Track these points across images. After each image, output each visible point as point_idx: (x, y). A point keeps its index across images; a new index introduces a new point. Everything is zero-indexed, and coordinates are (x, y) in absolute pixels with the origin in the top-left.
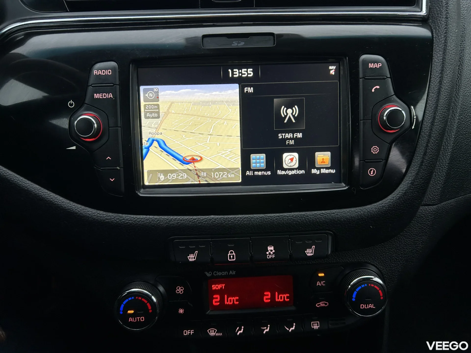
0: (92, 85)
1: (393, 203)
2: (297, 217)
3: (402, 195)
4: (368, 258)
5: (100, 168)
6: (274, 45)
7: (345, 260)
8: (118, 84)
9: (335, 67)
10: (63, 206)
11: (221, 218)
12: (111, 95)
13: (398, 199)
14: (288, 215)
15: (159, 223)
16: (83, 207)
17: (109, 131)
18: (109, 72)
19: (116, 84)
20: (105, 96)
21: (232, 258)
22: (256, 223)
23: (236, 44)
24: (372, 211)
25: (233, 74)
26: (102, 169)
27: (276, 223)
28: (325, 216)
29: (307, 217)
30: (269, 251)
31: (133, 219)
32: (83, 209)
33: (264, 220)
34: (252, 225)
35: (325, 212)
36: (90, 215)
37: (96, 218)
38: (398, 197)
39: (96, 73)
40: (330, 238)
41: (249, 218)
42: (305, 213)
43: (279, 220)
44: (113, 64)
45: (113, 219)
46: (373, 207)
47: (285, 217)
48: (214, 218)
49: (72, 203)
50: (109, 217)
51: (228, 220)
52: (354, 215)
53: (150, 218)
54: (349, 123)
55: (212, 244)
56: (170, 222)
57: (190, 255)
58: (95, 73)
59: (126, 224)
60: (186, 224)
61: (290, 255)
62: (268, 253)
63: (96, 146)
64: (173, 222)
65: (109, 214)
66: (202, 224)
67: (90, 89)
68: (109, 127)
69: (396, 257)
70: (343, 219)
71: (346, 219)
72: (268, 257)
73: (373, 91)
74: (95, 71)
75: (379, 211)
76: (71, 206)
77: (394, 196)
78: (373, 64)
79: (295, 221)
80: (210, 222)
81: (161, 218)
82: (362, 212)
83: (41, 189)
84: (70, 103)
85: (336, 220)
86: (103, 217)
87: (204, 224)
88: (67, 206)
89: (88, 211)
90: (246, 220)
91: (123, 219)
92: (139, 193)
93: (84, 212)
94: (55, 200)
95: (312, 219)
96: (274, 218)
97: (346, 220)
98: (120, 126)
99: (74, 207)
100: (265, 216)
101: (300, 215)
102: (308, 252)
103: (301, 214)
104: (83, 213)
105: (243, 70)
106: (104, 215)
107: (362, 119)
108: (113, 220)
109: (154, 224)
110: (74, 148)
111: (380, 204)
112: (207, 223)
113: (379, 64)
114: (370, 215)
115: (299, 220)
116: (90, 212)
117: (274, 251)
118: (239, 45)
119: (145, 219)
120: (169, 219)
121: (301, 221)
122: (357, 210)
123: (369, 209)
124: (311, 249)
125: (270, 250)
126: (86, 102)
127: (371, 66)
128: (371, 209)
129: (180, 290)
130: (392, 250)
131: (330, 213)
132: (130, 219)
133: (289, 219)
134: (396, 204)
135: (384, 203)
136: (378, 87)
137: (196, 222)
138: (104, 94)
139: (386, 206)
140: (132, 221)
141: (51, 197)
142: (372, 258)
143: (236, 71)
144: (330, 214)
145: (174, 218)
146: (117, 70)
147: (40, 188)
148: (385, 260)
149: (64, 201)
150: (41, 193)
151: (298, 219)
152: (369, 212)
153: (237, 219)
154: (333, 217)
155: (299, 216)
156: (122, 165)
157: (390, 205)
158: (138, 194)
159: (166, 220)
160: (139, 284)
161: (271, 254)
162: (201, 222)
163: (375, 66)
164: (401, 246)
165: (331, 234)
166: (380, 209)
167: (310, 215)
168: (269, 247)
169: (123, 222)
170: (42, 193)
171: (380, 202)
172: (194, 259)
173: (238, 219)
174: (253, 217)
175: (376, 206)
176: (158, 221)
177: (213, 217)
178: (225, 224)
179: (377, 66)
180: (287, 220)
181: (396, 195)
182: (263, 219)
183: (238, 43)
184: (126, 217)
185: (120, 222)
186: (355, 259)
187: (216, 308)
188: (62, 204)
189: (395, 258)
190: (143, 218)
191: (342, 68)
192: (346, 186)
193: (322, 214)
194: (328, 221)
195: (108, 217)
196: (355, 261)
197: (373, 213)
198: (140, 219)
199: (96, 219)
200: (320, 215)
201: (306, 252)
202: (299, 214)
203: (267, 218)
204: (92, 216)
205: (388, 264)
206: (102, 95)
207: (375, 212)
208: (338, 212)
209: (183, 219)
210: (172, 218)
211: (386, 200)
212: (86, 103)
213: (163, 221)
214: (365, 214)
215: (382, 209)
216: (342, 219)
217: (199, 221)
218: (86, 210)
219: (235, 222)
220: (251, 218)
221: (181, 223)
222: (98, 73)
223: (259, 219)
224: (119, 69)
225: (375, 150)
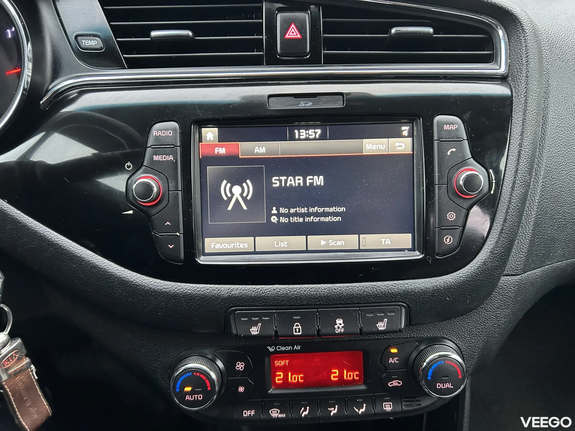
0: (152, 147)
1: (471, 273)
2: (368, 288)
3: (481, 264)
4: (445, 333)
5: (158, 234)
6: (343, 105)
7: (420, 335)
8: (179, 145)
9: (408, 127)
10: (117, 274)
11: (286, 288)
12: (171, 158)
13: (477, 269)
14: (358, 286)
15: (220, 292)
16: (139, 275)
17: (169, 195)
18: (169, 133)
19: (177, 145)
20: (165, 158)
21: (297, 332)
22: (324, 293)
23: (304, 105)
24: (449, 282)
25: (299, 135)
26: (160, 235)
27: (345, 294)
28: (398, 287)
29: (379, 288)
30: (337, 325)
31: (192, 288)
32: (138, 278)
33: (333, 291)
34: (319, 295)
35: (397, 282)
36: (146, 284)
37: (153, 286)
38: (476, 267)
39: (155, 133)
40: (403, 310)
41: (317, 288)
42: (376, 283)
43: (349, 291)
44: (174, 124)
45: (171, 288)
46: (450, 277)
47: (355, 287)
49: (126, 270)
50: (167, 286)
51: (294, 290)
52: (429, 286)
53: (210, 288)
54: (423, 187)
55: (277, 316)
56: (232, 292)
57: (253, 327)
58: (154, 134)
59: (184, 293)
60: (249, 294)
61: (360, 330)
62: (337, 327)
63: (153, 211)
64: (235, 292)
65: (167, 283)
66: (266, 294)
67: (149, 150)
68: (169, 191)
69: (476, 331)
70: (417, 289)
71: (420, 290)
72: (337, 331)
73: (449, 153)
75: (456, 282)
76: (126, 275)
77: (472, 265)
78: (448, 125)
79: (366, 292)
80: (274, 292)
81: (222, 287)
82: (438, 283)
83: (94, 256)
84: (128, 164)
85: (410, 291)
86: (160, 286)
87: (268, 294)
88: (122, 274)
89: (144, 280)
90: (313, 290)
91: (182, 289)
92: (199, 260)
93: (140, 280)
94: (109, 267)
95: (384, 290)
96: (343, 288)
97: (420, 291)
98: (181, 190)
99: (129, 275)
100: (333, 286)
101: (371, 286)
102: (380, 326)
103: (372, 284)
104: (139, 282)
105: (310, 131)
106: (161, 284)
107: (437, 184)
108: (171, 290)
109: (214, 293)
110: (131, 212)
111: (457, 274)
112: (271, 293)
113: (454, 125)
114: (446, 286)
115: (370, 291)
116: (146, 280)
117: (343, 325)
118: (306, 105)
119: (206, 288)
120: (230, 289)
121: (372, 292)
122: (432, 280)
123: (445, 280)
124: (383, 323)
125: (339, 324)
127: (446, 127)
128: (448, 279)
129: (240, 366)
130: (471, 324)
131: (403, 283)
132: (189, 288)
133: (359, 289)
134: (474, 274)
135: (461, 273)
136: (454, 150)
137: (259, 292)
138: (164, 156)
139: (463, 277)
140: (191, 291)
141: (105, 264)
142: (449, 332)
143: (303, 132)
144: (404, 284)
145: (236, 288)
146: (178, 131)
147: (94, 254)
148: (464, 335)
149: (119, 268)
150: (94, 259)
152: (445, 283)
153: (303, 289)
154: (406, 288)
155: (369, 287)
156: (182, 232)
157: (468, 275)
158: (199, 261)
159: (227, 289)
160: (196, 359)
161: (340, 328)
162: (265, 292)
163: (450, 128)
164: (481, 320)
165: (404, 306)
166: (457, 280)
167: (382, 286)
168: (338, 320)
169: (182, 291)
170: (96, 260)
171: (457, 272)
172: (257, 332)
173: (305, 289)
174: (321, 288)
175: (452, 276)
176: (219, 290)
177: (278, 287)
178: (290, 294)
179: (452, 128)
180: (357, 291)
181: (474, 265)
182: (331, 289)
183: (306, 103)
184: (184, 286)
185: (179, 291)
186: (431, 333)
187: (278, 386)
188: (117, 271)
189: (475, 333)
190: (203, 287)
191: (415, 128)
192: (421, 255)
193: (394, 285)
194: (402, 293)
195: (165, 286)
196: (430, 335)
197: (449, 283)
198: (200, 289)
199: (153, 288)
200: (392, 286)
201: (377, 325)
202: (370, 284)
203: (336, 289)
204: (148, 285)
205: (467, 340)
206: (162, 157)
207: (452, 283)
208: (412, 283)
209: (246, 288)
210: (234, 287)
211: (464, 270)
212: (145, 165)
213: (224, 291)
214: (440, 285)
215: (459, 280)
216: (416, 290)
217: (263, 291)
218: (143, 279)
219: (301, 292)
220: (318, 289)
221: (243, 293)
222: (158, 134)
223: (327, 289)
224: (180, 130)
225: (451, 216)
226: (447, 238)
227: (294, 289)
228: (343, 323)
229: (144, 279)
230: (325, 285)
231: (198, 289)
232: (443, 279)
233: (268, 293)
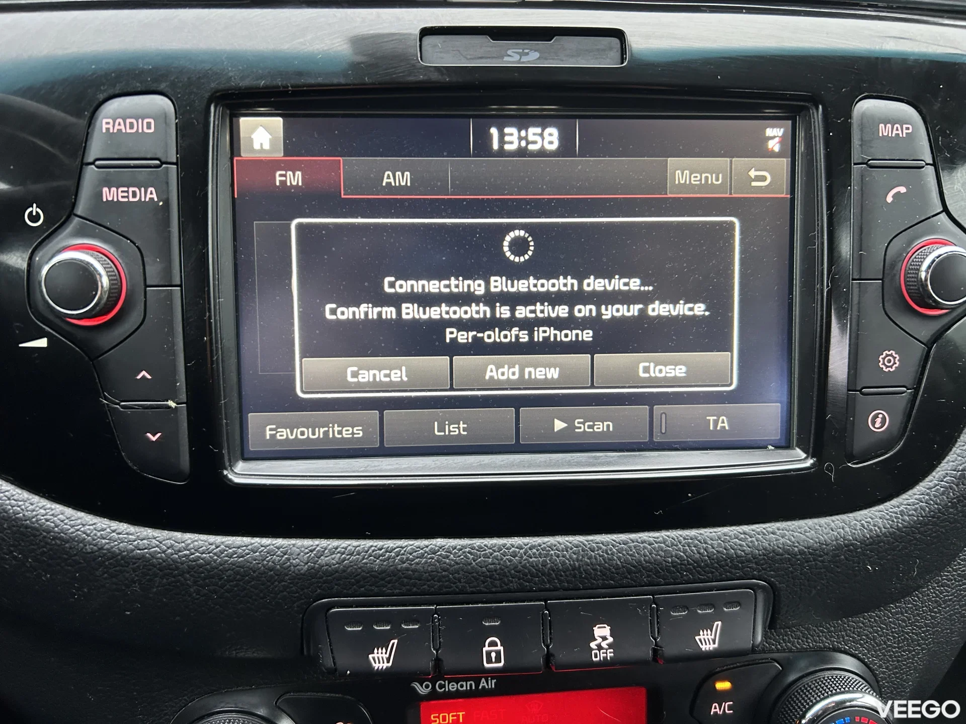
0: (98, 163)
1: (930, 504)
2: (676, 545)
3: (953, 482)
4: (843, 638)
5: (118, 404)
6: (622, 63)
7: (784, 644)
8: (175, 161)
9: (782, 130)
11: (464, 547)
12: (151, 194)
13: (943, 494)
14: (651, 539)
15: (288, 559)
16: (69, 511)
17: (145, 297)
18: (147, 127)
19: (169, 160)
20: (134, 195)
21: (494, 660)
22: (564, 562)
23: (516, 57)
24: (874, 526)
25: (502, 141)
26: (123, 407)
27: (619, 563)
28: (751, 542)
29: (704, 545)
30: (596, 640)
31: (214, 547)
32: (67, 518)
33: (587, 554)
34: (551, 566)
35: (749, 528)
36: (88, 535)
37: (108, 543)
38: (941, 489)
39: (108, 126)
40: (761, 598)
41: (545, 548)
42: (697, 531)
43: (628, 554)
44: (162, 103)
45: (157, 546)
46: (877, 513)
47: (645, 544)
48: (445, 545)
50: (145, 541)
51: (486, 554)
52: (826, 537)
53: (262, 546)
54: (822, 285)
55: (439, 620)
56: (319, 558)
57: (376, 651)
58: (104, 126)
59: (192, 562)
60: (366, 563)
61: (655, 651)
62: (596, 645)
63: (106, 340)
64: (330, 557)
65: (145, 533)
66: (411, 565)
67: (91, 173)
68: (146, 286)
69: (913, 633)
70: (796, 547)
71: (805, 548)
72: (596, 657)
73: (889, 199)
74: (105, 121)
75: (891, 526)
76: (33, 510)
77: (931, 484)
78: (889, 126)
79: (672, 556)
80: (432, 558)
81: (294, 545)
82: (847, 530)
84: (32, 211)
85: (781, 551)
86: (126, 540)
87: (418, 564)
88: (22, 509)
89: (84, 525)
90: (534, 554)
91: (186, 550)
92: (231, 473)
93: (72, 526)
95: (717, 551)
96: (614, 546)
97: (806, 550)
98: (179, 283)
99: (42, 511)
100: (587, 541)
101: (685, 539)
102: (705, 639)
104: (70, 531)
105: (532, 130)
106: (130, 537)
107: (857, 277)
108: (156, 551)
109: (273, 562)
110: (42, 343)
111: (895, 507)
112: (426, 562)
113: (905, 126)
114: (868, 536)
115: (682, 554)
116: (89, 525)
117: (611, 640)
118: (524, 58)
119: (249, 547)
120: (315, 549)
121: (686, 556)
122: (833, 521)
123: (866, 520)
124: (711, 631)
125: (600, 637)
126: (80, 210)
127: (884, 130)
128: (872, 519)
130: (904, 616)
131: (764, 531)
132: (204, 548)
133: (654, 549)
134: (937, 507)
135: (905, 503)
136: (903, 190)
137: (394, 558)
138: (131, 189)
139: (910, 513)
140: (211, 554)
142: (853, 638)
143: (511, 135)
144: (764, 534)
145: (330, 546)
146: (173, 121)
148: (885, 643)
151: (681, 551)
152: (866, 529)
153: (511, 551)
154: (772, 544)
155: (680, 542)
156: (183, 397)
157: (922, 508)
158: (230, 476)
159: (307, 550)
161: (602, 648)
162: (408, 559)
163: (895, 132)
164: (926, 606)
165: (763, 587)
166: (895, 520)
167: (711, 539)
168: (599, 628)
169: (185, 555)
171: (894, 502)
172: (388, 662)
173: (513, 549)
174: (555, 546)
175: (883, 511)
176: (285, 554)
177: (443, 544)
178: (476, 564)
179: (900, 132)
180: (650, 554)
181: (936, 482)
182: (583, 550)
183: (522, 54)
184: (193, 542)
185: (176, 556)
186: (810, 641)
189: (910, 636)
190: (243, 544)
191: (801, 134)
192: (809, 458)
193: (742, 536)
194: (760, 555)
195: (142, 540)
196: (809, 645)
197: (875, 530)
198: (234, 549)
199: (107, 546)
200: (737, 538)
201: (697, 638)
202: (681, 536)
203: (594, 548)
204: (94, 540)
205: (892, 653)
206: (127, 192)
207: (883, 529)
208: (786, 530)
209: (357, 548)
210: (325, 545)
211: (910, 496)
212: (79, 213)
213: (299, 555)
214: (854, 534)
215: (900, 521)
216: (796, 549)
217: (403, 554)
218: (79, 521)
219: (505, 558)
220: (547, 548)
221: (350, 562)
222: (114, 126)
223: (571, 549)
224: (176, 119)
225: (889, 361)
226: (876, 416)
227: (485, 550)
228: (611, 636)
229: (84, 523)
230: (567, 539)
231: (230, 551)
232: (859, 519)
233: (417, 560)
